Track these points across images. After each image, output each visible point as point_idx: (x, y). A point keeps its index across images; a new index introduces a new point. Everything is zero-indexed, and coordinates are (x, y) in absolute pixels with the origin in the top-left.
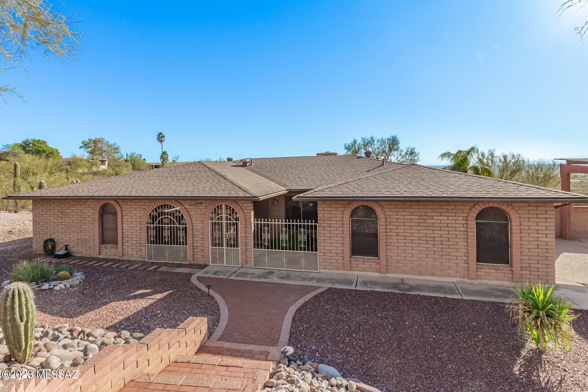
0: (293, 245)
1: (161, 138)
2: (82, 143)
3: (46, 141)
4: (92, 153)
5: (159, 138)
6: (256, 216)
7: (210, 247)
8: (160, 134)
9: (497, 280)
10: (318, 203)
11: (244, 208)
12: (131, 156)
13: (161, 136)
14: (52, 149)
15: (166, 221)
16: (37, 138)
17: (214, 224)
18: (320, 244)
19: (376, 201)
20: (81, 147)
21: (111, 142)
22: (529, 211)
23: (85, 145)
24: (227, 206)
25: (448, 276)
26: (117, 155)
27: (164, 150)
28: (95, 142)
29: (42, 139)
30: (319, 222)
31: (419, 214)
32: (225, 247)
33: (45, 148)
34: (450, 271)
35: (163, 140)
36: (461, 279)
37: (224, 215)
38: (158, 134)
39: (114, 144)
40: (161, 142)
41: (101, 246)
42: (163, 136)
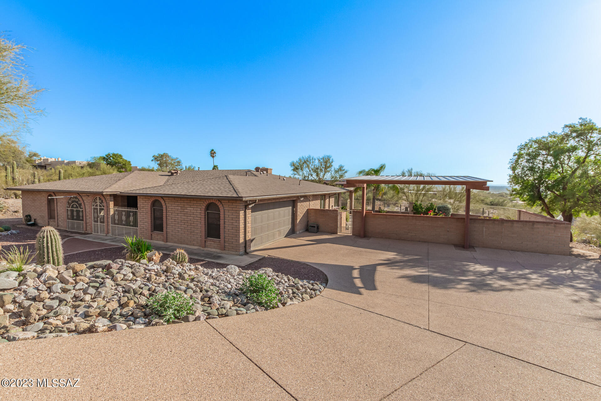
0: (128, 224)
1: (213, 154)
2: (153, 157)
3: (122, 155)
4: (159, 165)
5: (211, 154)
6: (115, 205)
7: (93, 223)
8: (213, 150)
9: (214, 248)
10: (138, 197)
11: (107, 199)
12: (189, 168)
13: (213, 152)
14: (126, 161)
15: (75, 206)
16: (116, 153)
17: (94, 209)
18: (139, 223)
19: (162, 197)
20: (152, 160)
21: (174, 156)
22: (229, 205)
23: (156, 158)
24: (99, 198)
25: (194, 245)
26: (179, 167)
27: (215, 164)
28: (162, 156)
29: (120, 153)
30: (138, 209)
31: (181, 206)
32: (99, 223)
33: (121, 160)
34: (194, 242)
35: (214, 155)
36: (199, 247)
37: (98, 204)
38: (210, 151)
39: (177, 158)
40: (213, 157)
41: (49, 220)
42: (215, 153)
